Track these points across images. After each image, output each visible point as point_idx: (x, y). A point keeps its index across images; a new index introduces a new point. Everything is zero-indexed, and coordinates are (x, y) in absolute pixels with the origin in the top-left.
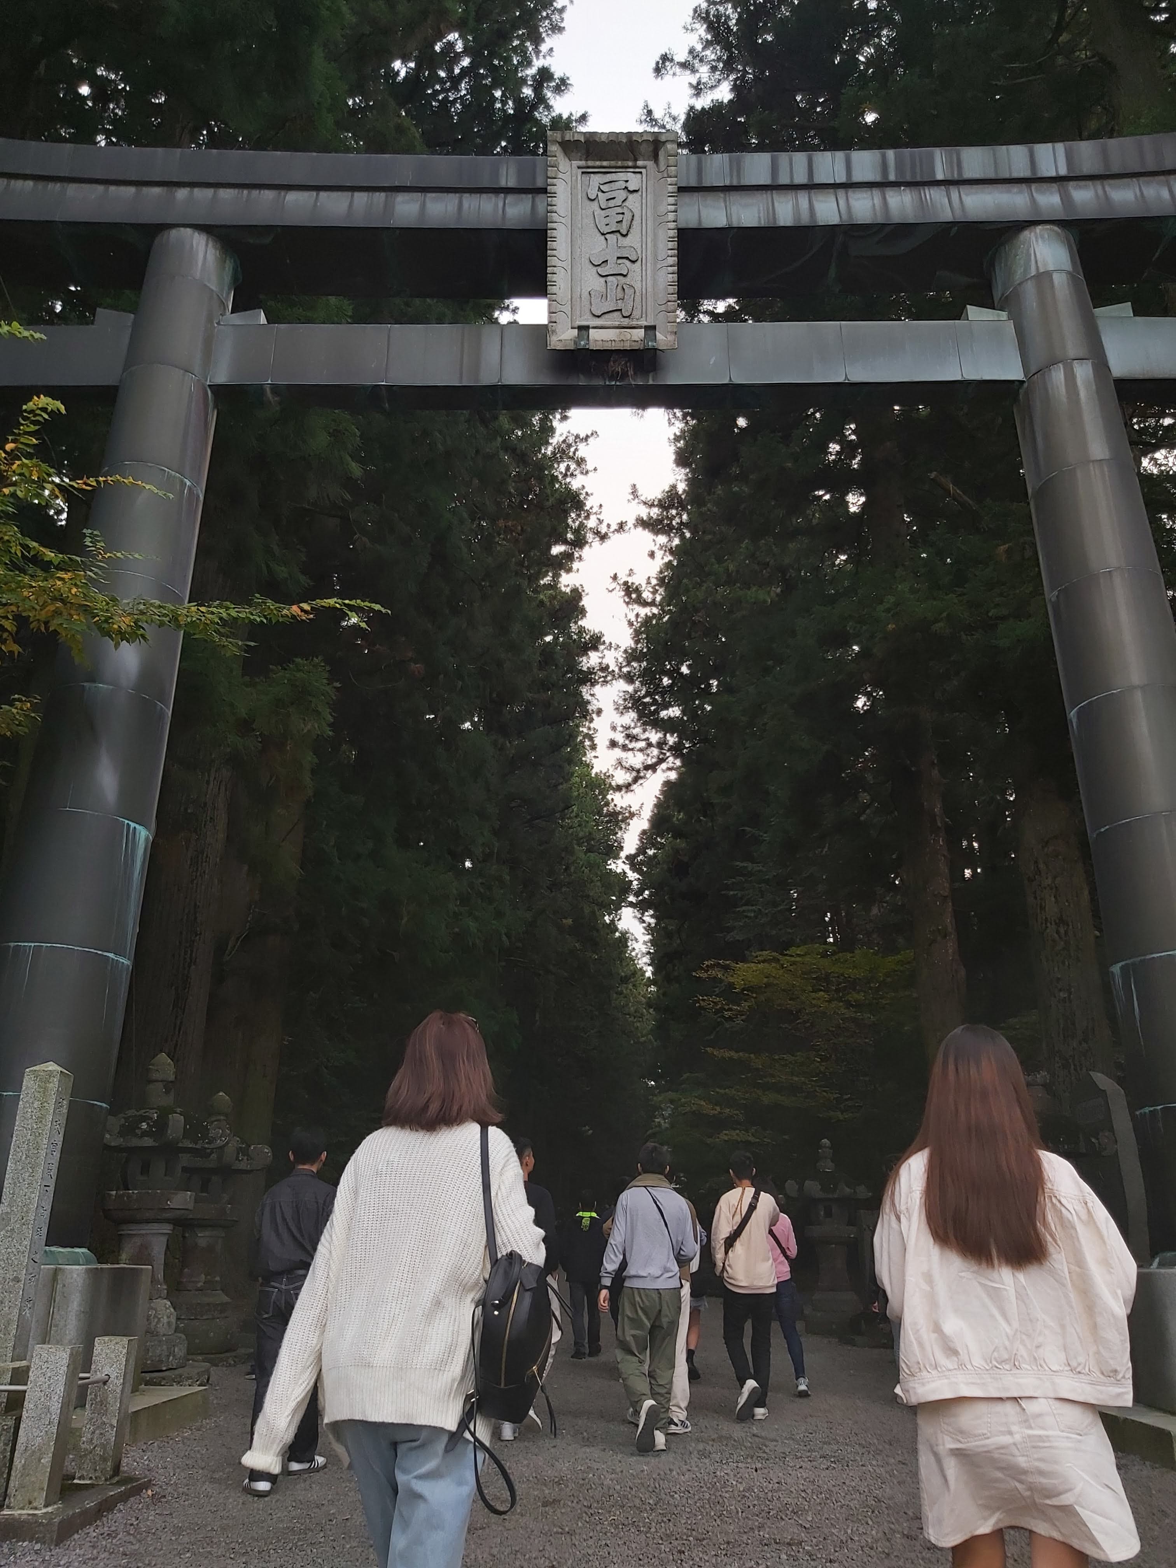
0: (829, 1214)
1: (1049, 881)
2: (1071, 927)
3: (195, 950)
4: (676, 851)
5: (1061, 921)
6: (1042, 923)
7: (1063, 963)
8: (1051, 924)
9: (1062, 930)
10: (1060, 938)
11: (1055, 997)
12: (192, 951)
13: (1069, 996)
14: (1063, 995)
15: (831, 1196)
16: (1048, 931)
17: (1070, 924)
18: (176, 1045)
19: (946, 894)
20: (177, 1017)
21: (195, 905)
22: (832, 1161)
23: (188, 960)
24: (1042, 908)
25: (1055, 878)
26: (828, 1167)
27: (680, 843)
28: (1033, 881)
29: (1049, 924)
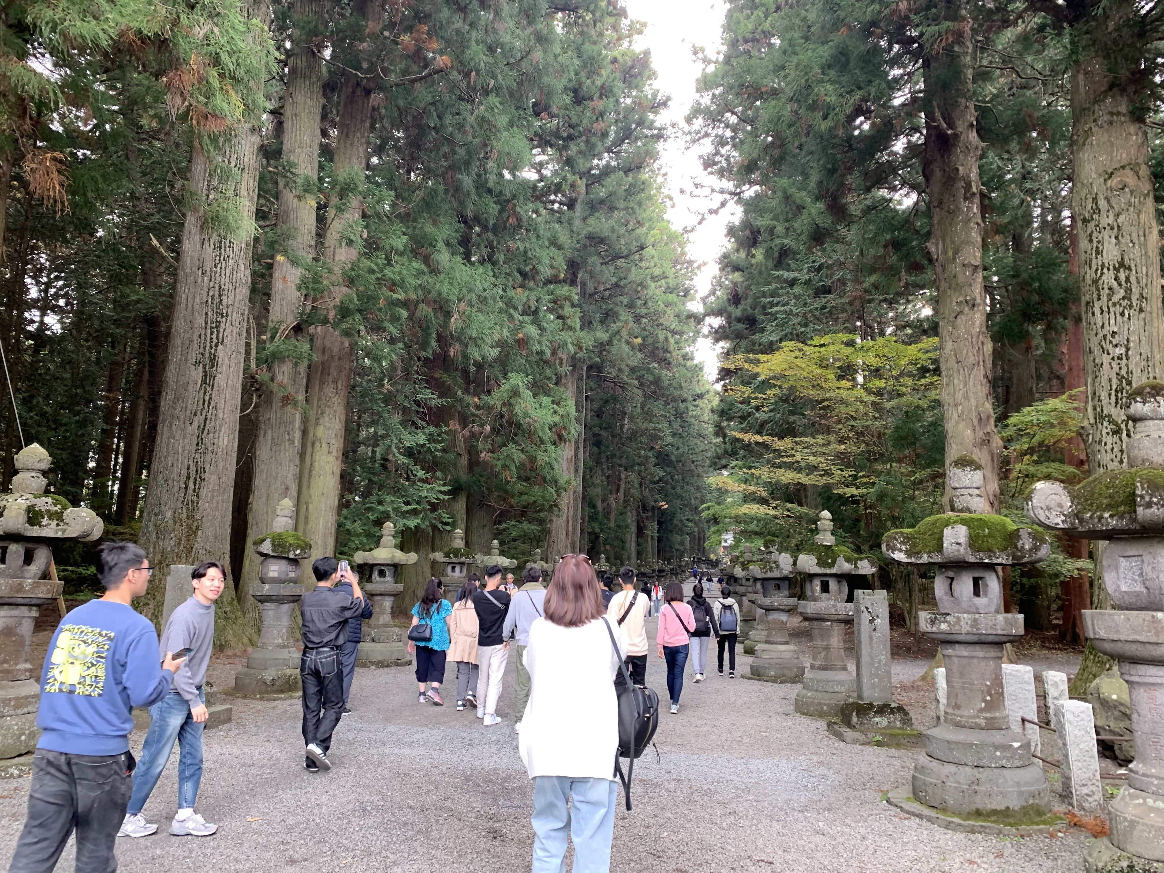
0: (825, 588)
1: (1111, 220)
2: (1134, 272)
3: (221, 330)
4: (735, 284)
5: (1121, 266)
6: (1097, 270)
7: (1122, 314)
8: (1109, 269)
9: (1122, 276)
10: (1120, 285)
11: (1108, 354)
12: (218, 332)
13: (1127, 352)
14: (1118, 351)
15: (828, 571)
16: (1104, 278)
17: (1133, 268)
18: (206, 419)
19: (977, 263)
20: (205, 393)
21: (220, 287)
22: (832, 534)
23: (215, 340)
24: (1098, 252)
25: (1118, 215)
26: (826, 539)
27: (737, 276)
28: (1089, 221)
29: (1105, 270)
